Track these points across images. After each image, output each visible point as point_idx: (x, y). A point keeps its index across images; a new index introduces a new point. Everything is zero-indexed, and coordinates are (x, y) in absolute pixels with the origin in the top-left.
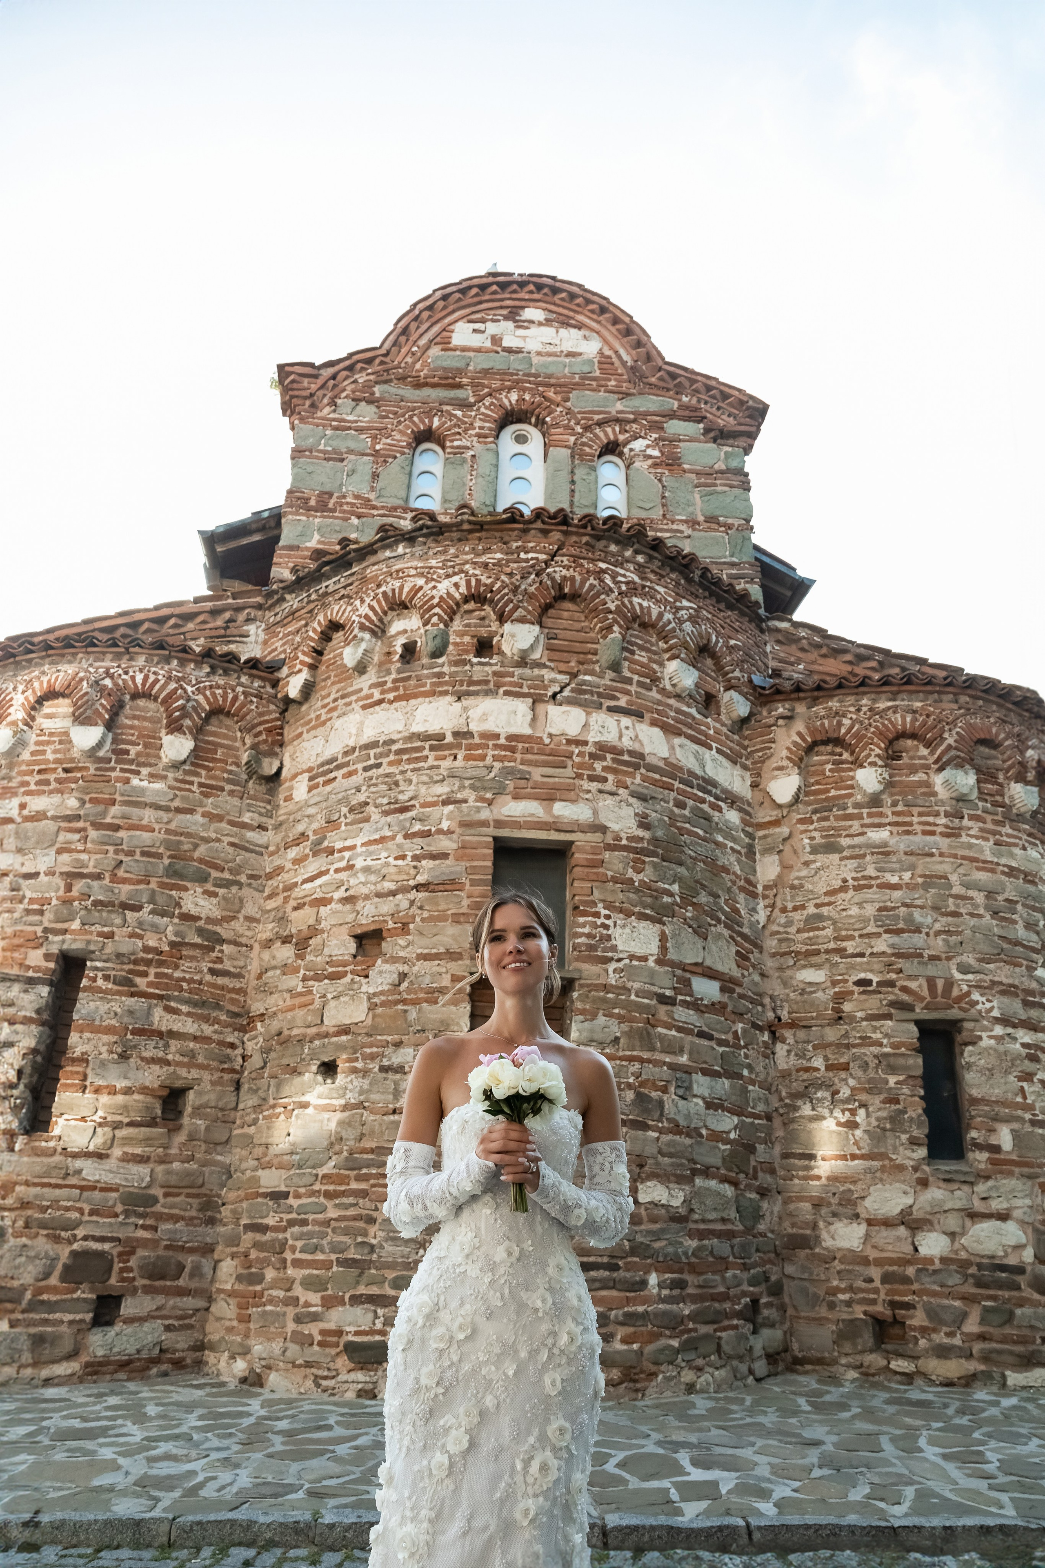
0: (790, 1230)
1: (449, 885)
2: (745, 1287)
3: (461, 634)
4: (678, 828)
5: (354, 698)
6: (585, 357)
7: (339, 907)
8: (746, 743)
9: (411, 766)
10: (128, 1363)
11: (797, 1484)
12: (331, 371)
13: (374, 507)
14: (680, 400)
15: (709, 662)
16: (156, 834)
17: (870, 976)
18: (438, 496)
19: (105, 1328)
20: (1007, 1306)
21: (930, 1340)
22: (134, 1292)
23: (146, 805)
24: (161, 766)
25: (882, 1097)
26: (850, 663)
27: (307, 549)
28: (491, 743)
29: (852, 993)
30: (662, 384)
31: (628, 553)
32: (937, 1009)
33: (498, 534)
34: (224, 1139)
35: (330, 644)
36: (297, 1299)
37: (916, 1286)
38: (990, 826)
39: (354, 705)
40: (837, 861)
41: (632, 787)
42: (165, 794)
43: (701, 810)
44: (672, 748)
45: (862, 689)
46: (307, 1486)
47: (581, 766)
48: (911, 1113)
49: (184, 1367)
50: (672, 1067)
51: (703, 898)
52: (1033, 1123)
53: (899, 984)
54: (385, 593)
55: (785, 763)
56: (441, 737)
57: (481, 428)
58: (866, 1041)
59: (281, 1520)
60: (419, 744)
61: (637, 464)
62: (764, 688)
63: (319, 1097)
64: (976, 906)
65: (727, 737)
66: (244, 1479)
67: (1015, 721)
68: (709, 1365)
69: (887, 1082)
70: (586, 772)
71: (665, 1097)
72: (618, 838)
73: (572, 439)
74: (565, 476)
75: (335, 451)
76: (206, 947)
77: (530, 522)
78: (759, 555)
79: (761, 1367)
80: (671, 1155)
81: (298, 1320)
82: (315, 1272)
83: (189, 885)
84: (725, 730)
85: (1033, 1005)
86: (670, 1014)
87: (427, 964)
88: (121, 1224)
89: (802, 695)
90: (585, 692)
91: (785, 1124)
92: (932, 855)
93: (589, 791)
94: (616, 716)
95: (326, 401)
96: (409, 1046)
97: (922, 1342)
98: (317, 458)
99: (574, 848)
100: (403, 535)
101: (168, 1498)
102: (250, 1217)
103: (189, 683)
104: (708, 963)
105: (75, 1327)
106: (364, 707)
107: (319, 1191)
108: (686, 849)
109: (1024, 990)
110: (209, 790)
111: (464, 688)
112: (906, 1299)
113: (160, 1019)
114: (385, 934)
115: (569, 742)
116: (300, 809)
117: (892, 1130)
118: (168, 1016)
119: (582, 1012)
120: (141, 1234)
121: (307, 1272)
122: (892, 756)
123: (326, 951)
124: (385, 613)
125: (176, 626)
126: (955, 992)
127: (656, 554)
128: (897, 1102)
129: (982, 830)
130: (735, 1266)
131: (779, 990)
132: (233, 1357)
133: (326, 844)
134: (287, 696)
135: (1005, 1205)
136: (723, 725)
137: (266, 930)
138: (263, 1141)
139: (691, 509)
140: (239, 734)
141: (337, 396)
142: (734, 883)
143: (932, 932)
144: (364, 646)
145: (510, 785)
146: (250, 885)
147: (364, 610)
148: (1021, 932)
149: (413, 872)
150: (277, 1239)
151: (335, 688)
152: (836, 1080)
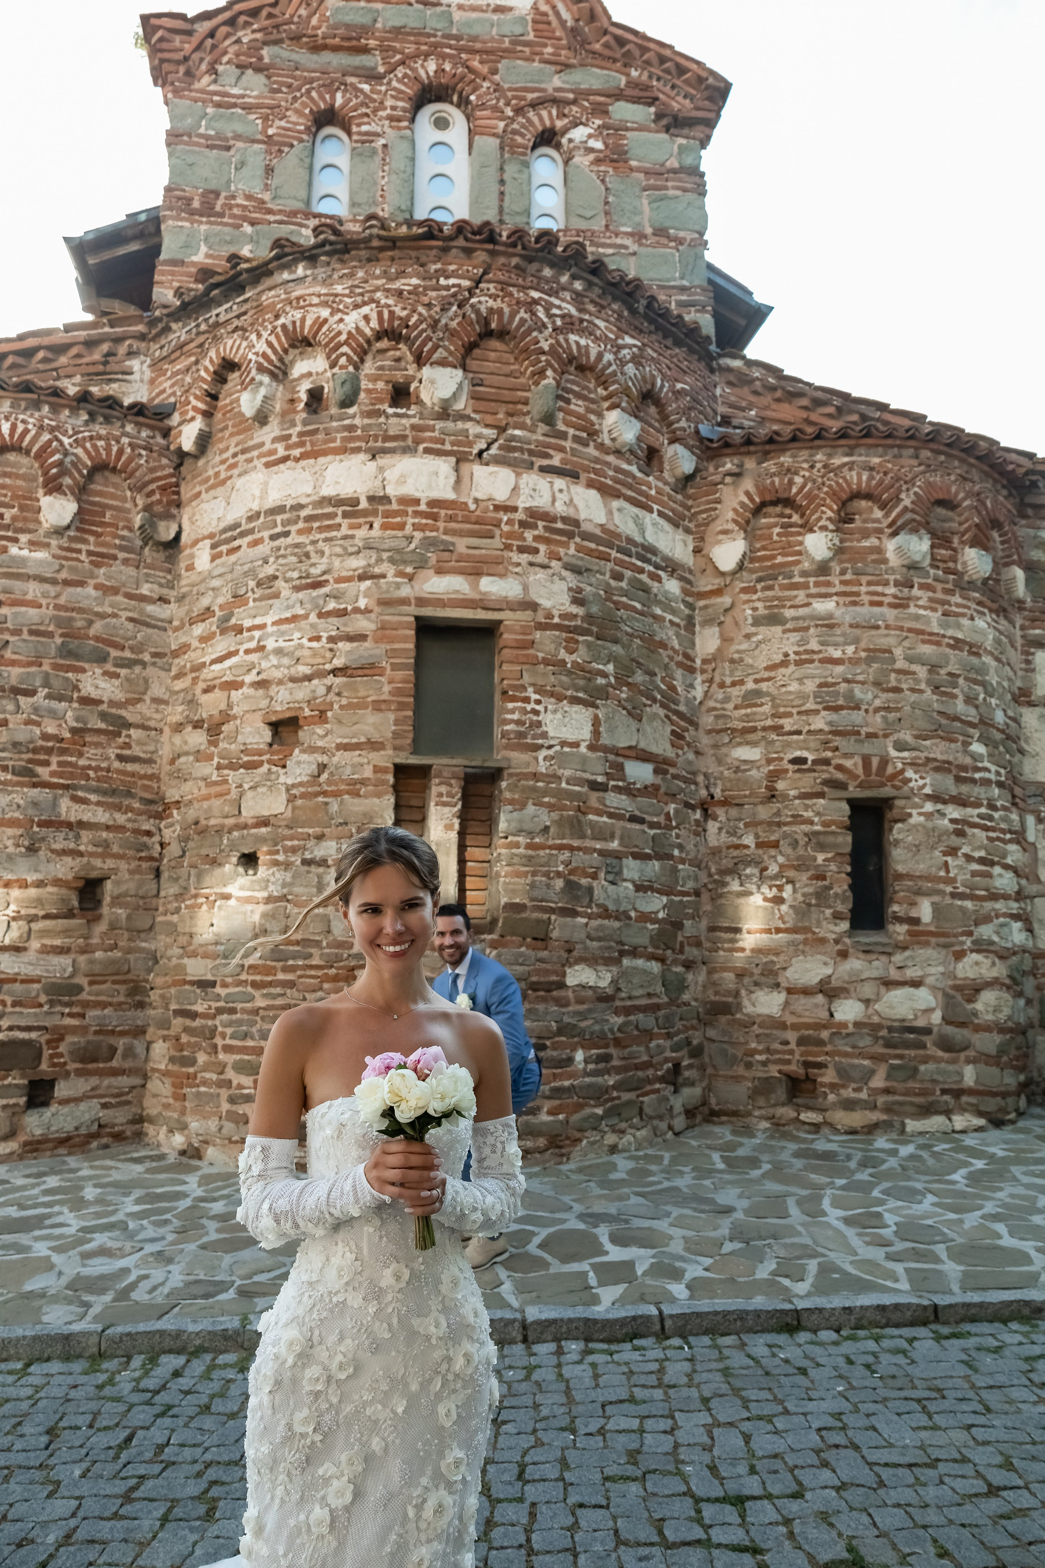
0: (713, 998)
1: (368, 669)
2: (668, 1054)
3: (374, 379)
4: (615, 603)
5: (255, 453)
6: (517, 13)
7: (252, 691)
8: (690, 503)
9: (323, 536)
10: (68, 1139)
11: (708, 1261)
12: (207, 26)
13: (270, 212)
14: (628, 75)
15: (653, 410)
16: (44, 609)
17: (805, 754)
18: (345, 197)
19: (41, 1110)
20: (912, 1064)
21: (838, 1095)
22: (67, 1075)
23: (28, 577)
24: (41, 532)
25: (810, 873)
26: (805, 408)
27: (194, 264)
28: (410, 510)
29: (787, 771)
30: (607, 52)
31: (564, 279)
32: (870, 787)
33: (414, 254)
34: (147, 926)
35: (226, 387)
36: (230, 1081)
37: (829, 1048)
38: (940, 595)
39: (256, 462)
40: (780, 634)
41: (565, 559)
42: (49, 564)
43: (640, 581)
44: (610, 513)
45: (818, 442)
46: (238, 1283)
47: (510, 535)
48: (837, 889)
49: (125, 1139)
50: (602, 853)
51: (639, 677)
52: (953, 895)
53: (833, 762)
54: (284, 326)
55: (731, 526)
56: (355, 502)
57: (393, 108)
58: (797, 819)
59: (210, 1328)
60: (330, 510)
61: (577, 160)
62: (711, 441)
63: (242, 888)
64: (917, 681)
65: (670, 497)
66: (177, 1276)
67: (976, 478)
68: (631, 1127)
69: (815, 859)
70: (516, 543)
71: (595, 884)
72: (550, 616)
73: (502, 124)
74: (492, 173)
75: (219, 136)
76: (111, 732)
77: (451, 238)
78: (713, 276)
79: (679, 1122)
80: (599, 939)
81: (232, 1100)
82: (246, 1057)
83: (86, 666)
84: (667, 489)
85: (965, 780)
86: (602, 801)
87: (347, 754)
88: (46, 1013)
89: (752, 448)
90: (514, 449)
91: (713, 899)
92: (877, 627)
93: (518, 564)
94: (549, 478)
95: (204, 67)
96: (331, 839)
97: (831, 1097)
98: (198, 144)
99: (502, 628)
100: (302, 252)
101: (100, 1302)
102: (178, 1003)
103: (65, 433)
104: (642, 745)
105: (9, 1111)
106: (268, 465)
107: (246, 981)
108: (622, 626)
109: (957, 766)
110: (100, 559)
111: (379, 444)
112: (819, 1059)
113: (67, 809)
114: (301, 722)
115: (497, 508)
116: (203, 581)
117: (817, 905)
118: (76, 806)
119: (511, 802)
120: (68, 1021)
121: (238, 1057)
122: (844, 518)
123: (240, 738)
124: (286, 351)
125: (45, 360)
126: (890, 770)
127: (595, 280)
128: (824, 878)
129: (931, 600)
130: (659, 1036)
131: (713, 768)
132: (171, 1131)
133: (233, 621)
134: (180, 448)
135: (920, 973)
136: (666, 483)
137: (176, 713)
138: (187, 930)
139: (637, 219)
140: (129, 493)
141: (217, 61)
142: (671, 658)
143: (871, 709)
144: (263, 391)
145: (432, 557)
146: (154, 664)
147: (261, 347)
148: (960, 707)
149: (329, 655)
150: (206, 1026)
151: (234, 441)
152: (766, 857)
